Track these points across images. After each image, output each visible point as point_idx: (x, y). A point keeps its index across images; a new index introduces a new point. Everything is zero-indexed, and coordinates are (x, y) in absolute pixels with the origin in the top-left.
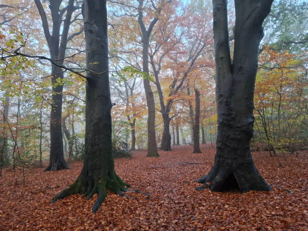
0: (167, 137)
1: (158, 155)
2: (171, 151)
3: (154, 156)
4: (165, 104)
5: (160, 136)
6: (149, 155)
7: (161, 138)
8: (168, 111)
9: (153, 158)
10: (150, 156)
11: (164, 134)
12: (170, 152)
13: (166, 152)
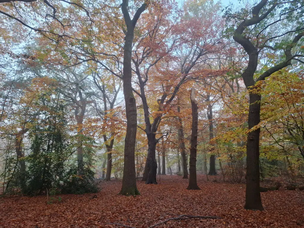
0: (151, 164)
1: (137, 193)
2: (157, 183)
3: (131, 194)
4: (152, 121)
5: (143, 163)
6: (123, 193)
7: (144, 165)
8: (155, 130)
9: (130, 197)
10: (125, 194)
11: (148, 160)
12: (154, 185)
13: (149, 186)
